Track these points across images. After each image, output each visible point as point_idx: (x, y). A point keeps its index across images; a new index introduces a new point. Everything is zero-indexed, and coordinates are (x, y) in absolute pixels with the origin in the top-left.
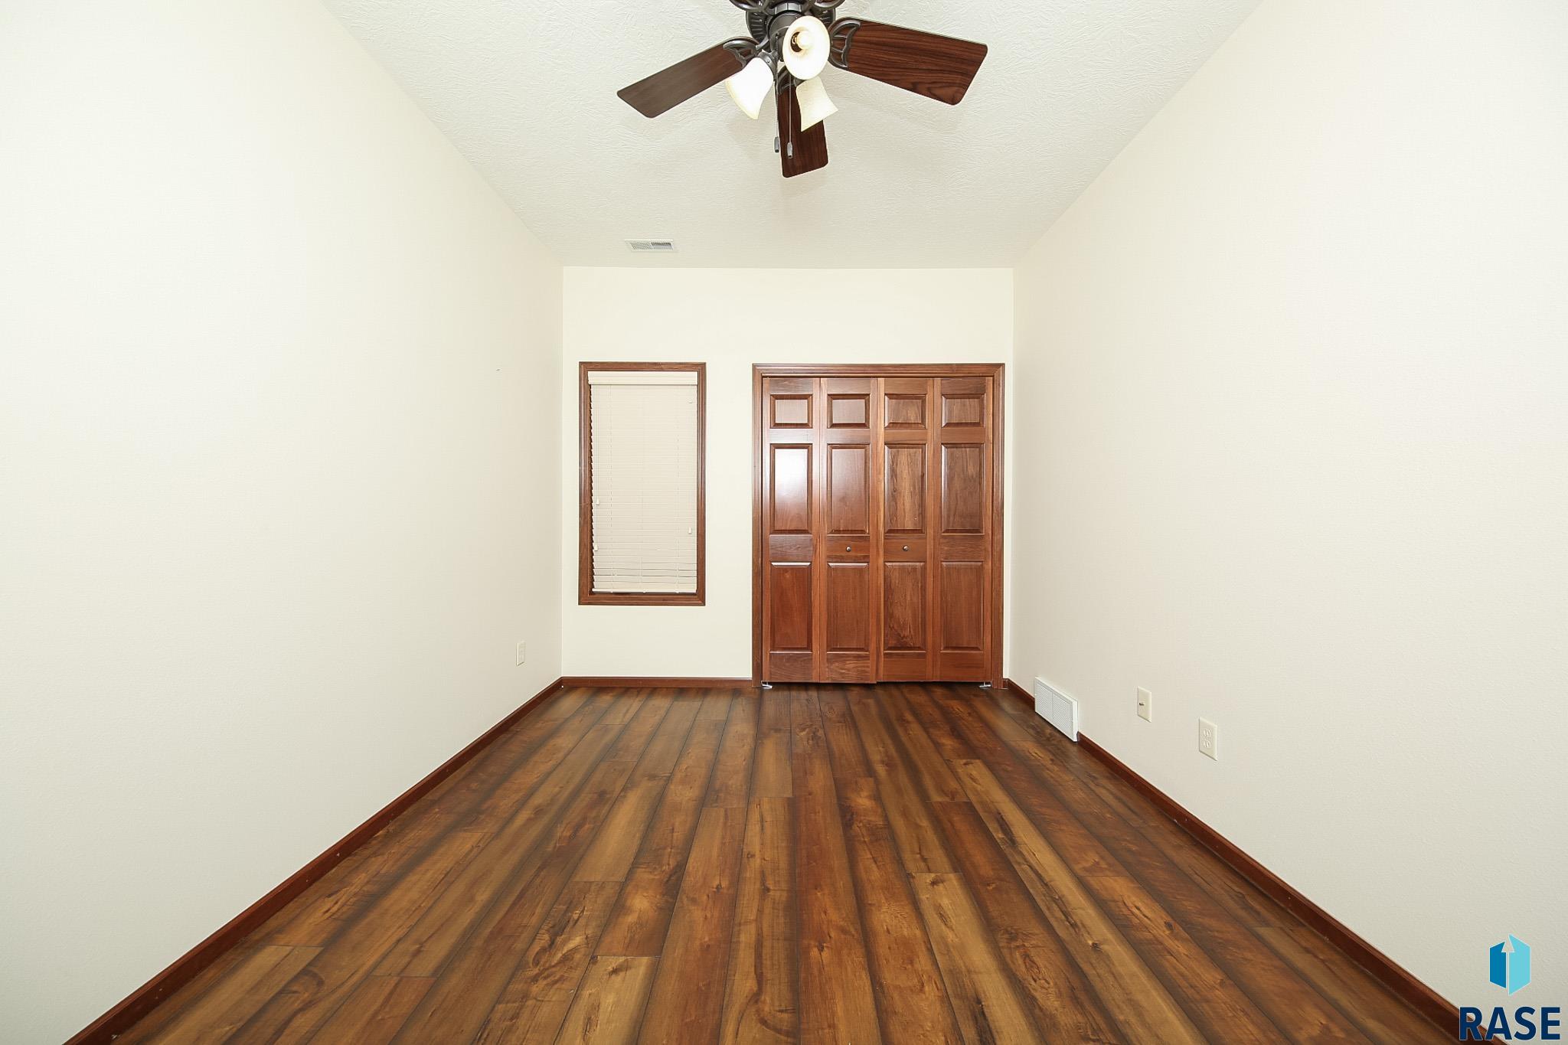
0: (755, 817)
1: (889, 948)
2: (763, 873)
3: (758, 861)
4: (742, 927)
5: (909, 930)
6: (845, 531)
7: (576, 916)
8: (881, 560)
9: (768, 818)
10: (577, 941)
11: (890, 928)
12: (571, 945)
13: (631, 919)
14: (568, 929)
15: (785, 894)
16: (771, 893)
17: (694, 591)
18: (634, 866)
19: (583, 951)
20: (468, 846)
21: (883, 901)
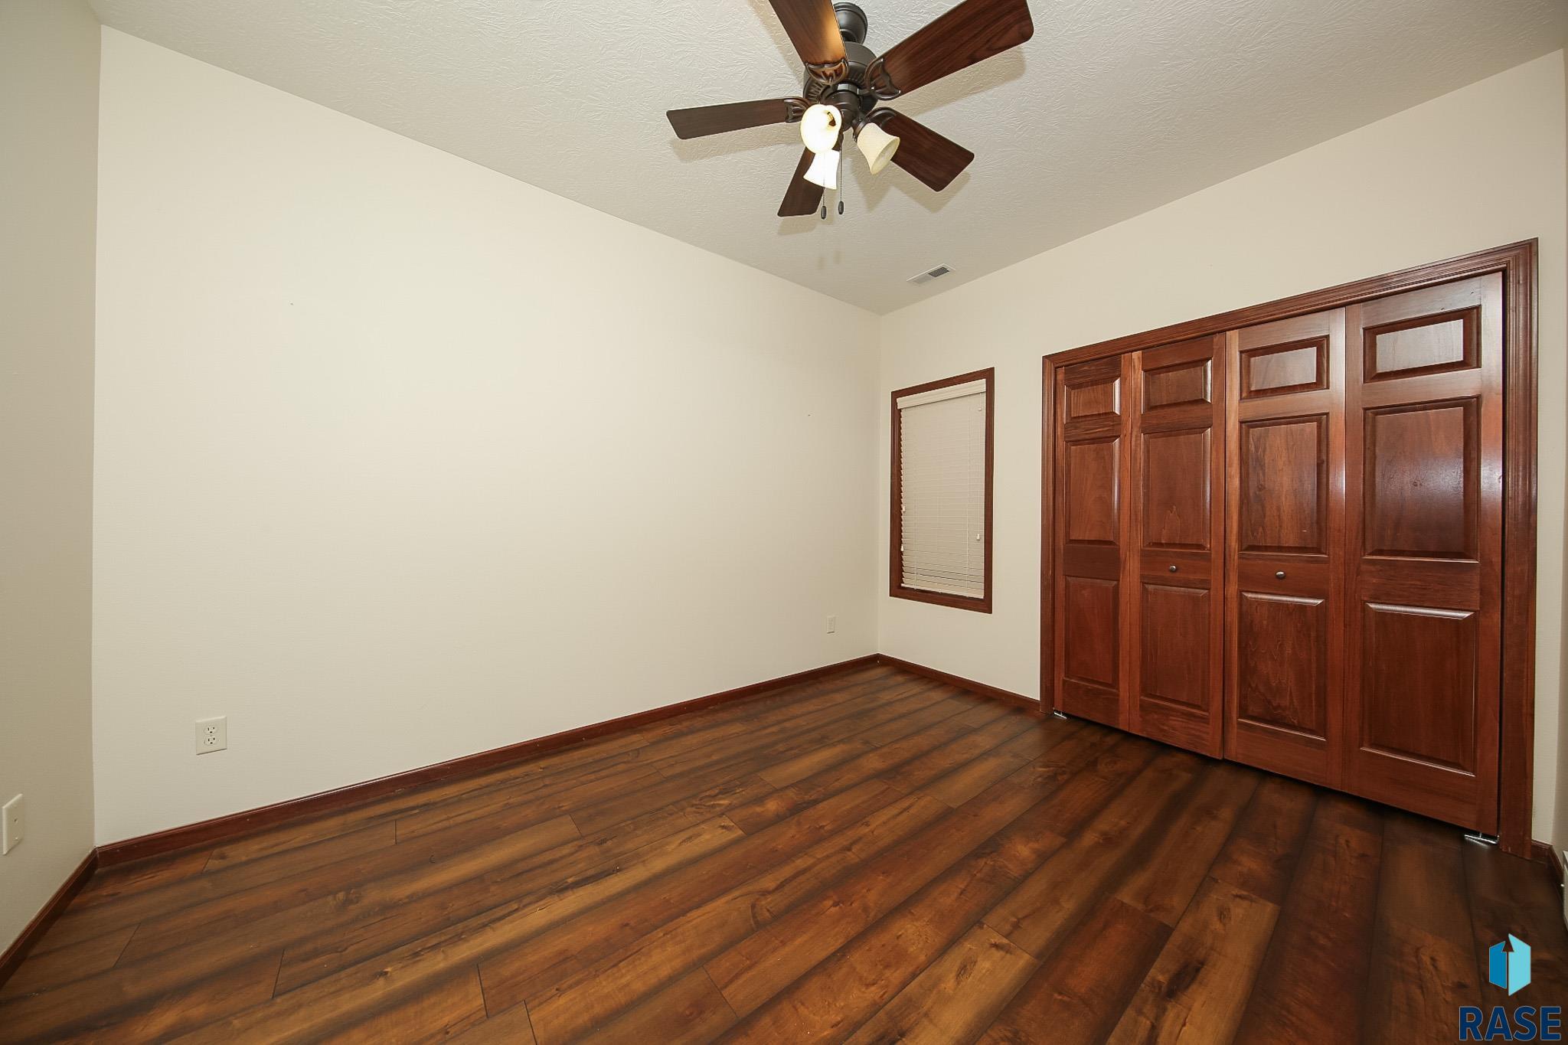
0: (905, 803)
1: (883, 945)
2: (860, 839)
3: (867, 830)
4: (806, 856)
5: (918, 950)
6: (1169, 545)
7: (738, 791)
8: (1233, 589)
9: (912, 811)
10: (725, 802)
11: (903, 936)
12: (721, 802)
13: (758, 809)
14: (728, 794)
15: (857, 860)
16: (849, 853)
17: (982, 598)
18: (792, 785)
19: (722, 808)
20: (734, 731)
21: (926, 919)
